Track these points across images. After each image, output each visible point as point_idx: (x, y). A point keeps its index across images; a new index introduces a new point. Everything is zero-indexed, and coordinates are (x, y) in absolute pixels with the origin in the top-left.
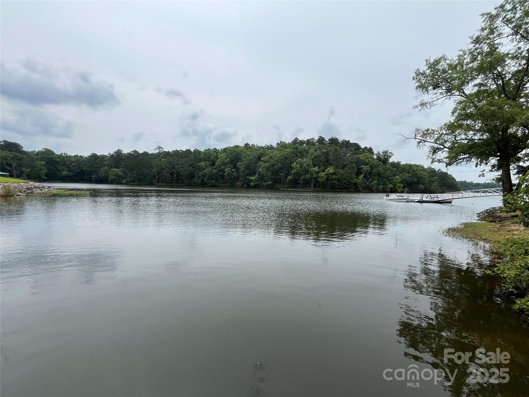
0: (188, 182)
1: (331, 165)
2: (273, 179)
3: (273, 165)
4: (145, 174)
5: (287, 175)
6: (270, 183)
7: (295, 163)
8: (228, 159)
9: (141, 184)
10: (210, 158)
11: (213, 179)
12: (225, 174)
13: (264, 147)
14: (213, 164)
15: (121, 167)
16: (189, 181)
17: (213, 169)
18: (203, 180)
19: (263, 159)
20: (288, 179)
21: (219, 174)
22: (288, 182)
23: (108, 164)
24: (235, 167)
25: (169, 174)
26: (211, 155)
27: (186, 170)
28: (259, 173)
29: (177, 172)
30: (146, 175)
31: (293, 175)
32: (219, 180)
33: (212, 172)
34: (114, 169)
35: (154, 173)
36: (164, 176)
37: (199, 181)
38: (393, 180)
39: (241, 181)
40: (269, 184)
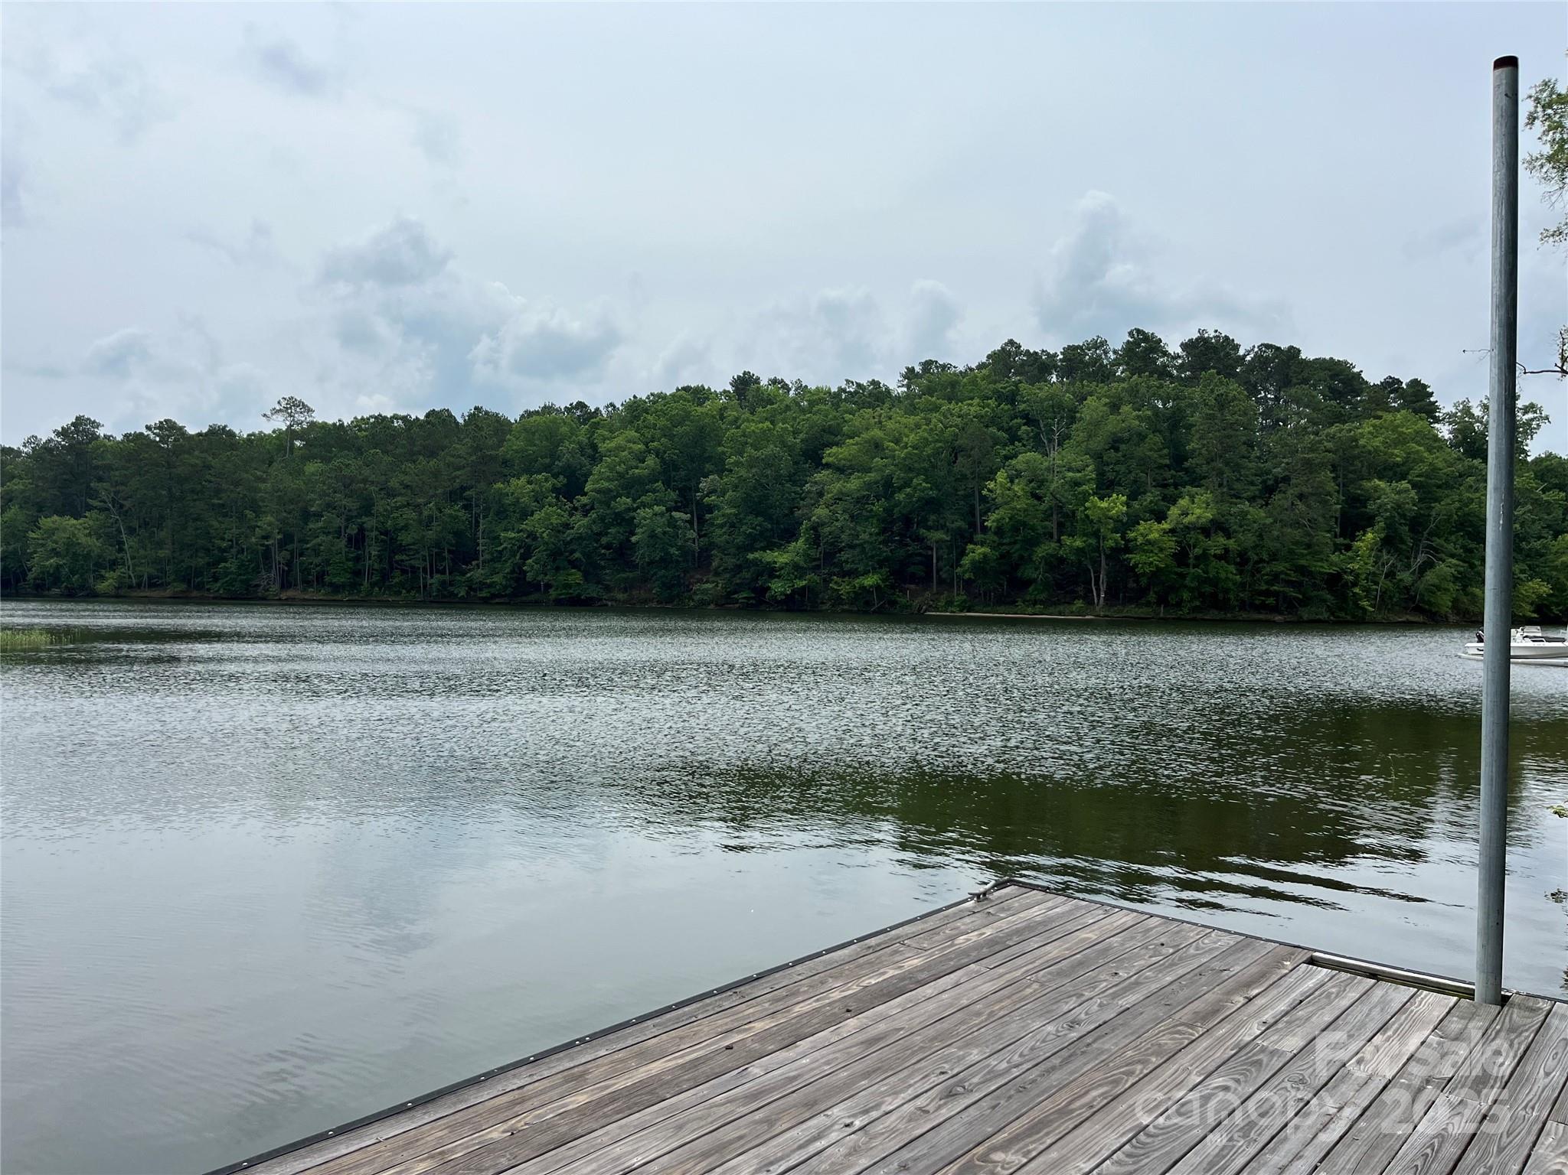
0: (443, 583)
1: (1196, 481)
2: (887, 559)
3: (888, 487)
4: (218, 542)
5: (962, 539)
6: (870, 581)
7: (1001, 476)
8: (651, 461)
9: (195, 594)
10: (554, 456)
11: (574, 564)
12: (634, 539)
13: (837, 395)
14: (572, 486)
15: (90, 508)
16: (447, 577)
17: (571, 515)
18: (519, 574)
19: (831, 455)
20: (966, 561)
21: (604, 540)
22: (967, 576)
23: (23, 491)
24: (686, 499)
25: (342, 543)
26: (562, 441)
27: (430, 518)
28: (815, 528)
29: (386, 533)
30: (224, 550)
31: (996, 538)
32: (604, 568)
33: (567, 526)
34: (55, 517)
35: (266, 537)
36: (316, 551)
37: (496, 578)
38: (1551, 557)
39: (717, 574)
40: (862, 588)
